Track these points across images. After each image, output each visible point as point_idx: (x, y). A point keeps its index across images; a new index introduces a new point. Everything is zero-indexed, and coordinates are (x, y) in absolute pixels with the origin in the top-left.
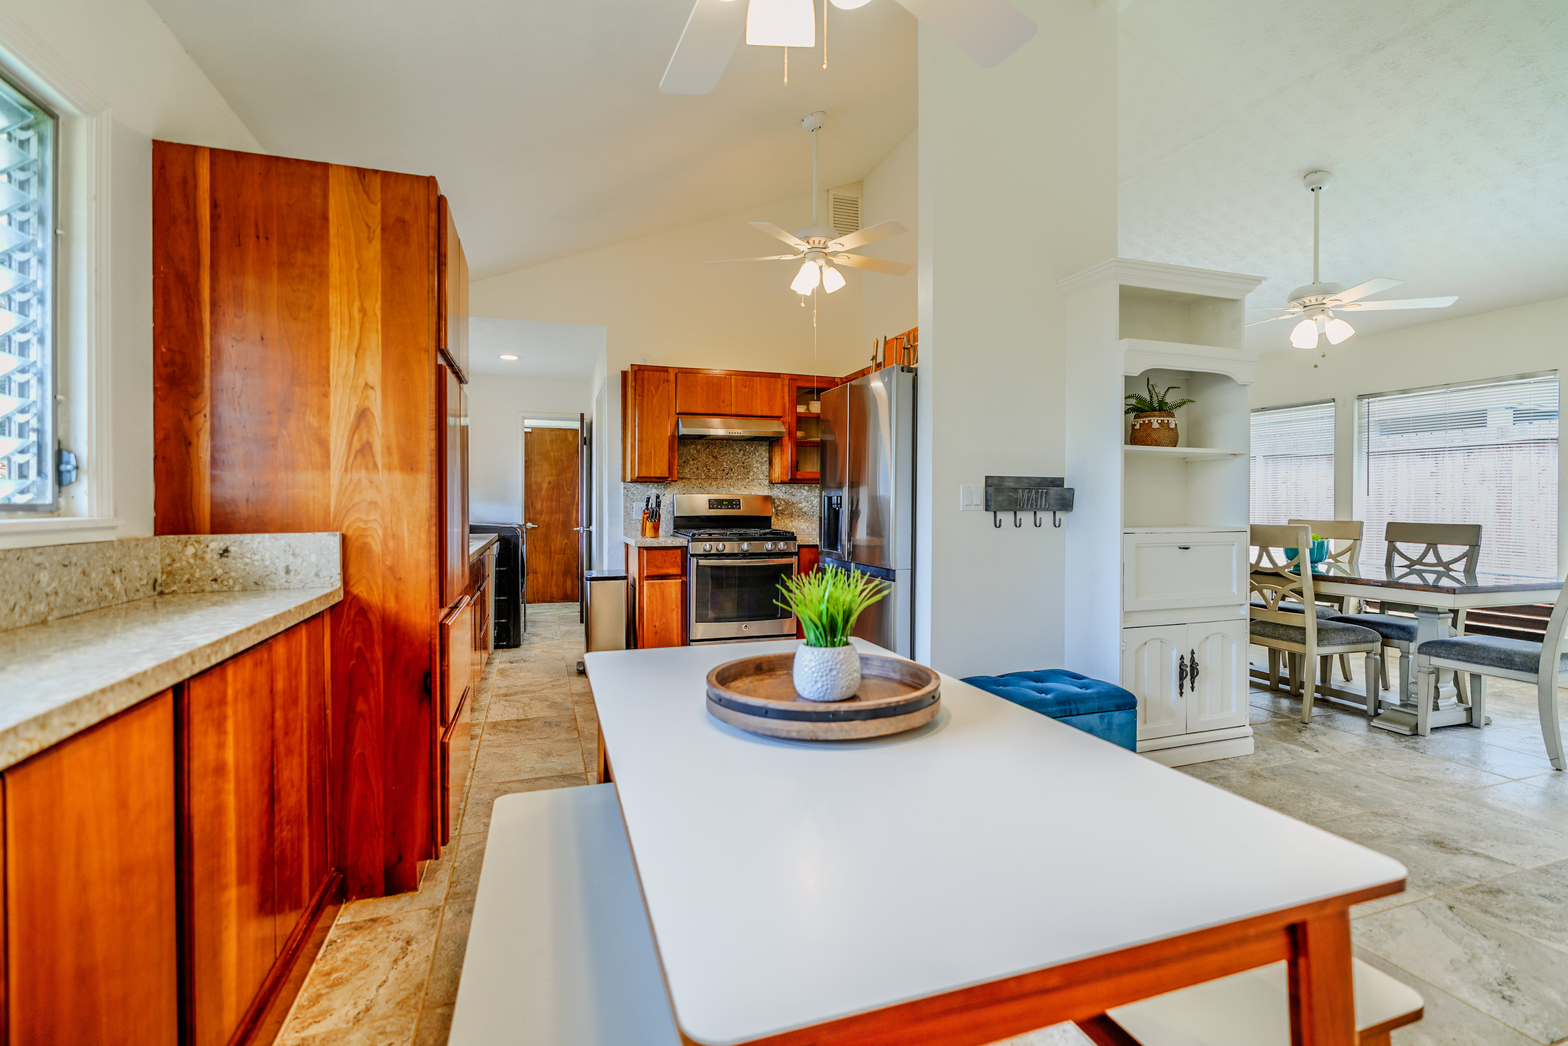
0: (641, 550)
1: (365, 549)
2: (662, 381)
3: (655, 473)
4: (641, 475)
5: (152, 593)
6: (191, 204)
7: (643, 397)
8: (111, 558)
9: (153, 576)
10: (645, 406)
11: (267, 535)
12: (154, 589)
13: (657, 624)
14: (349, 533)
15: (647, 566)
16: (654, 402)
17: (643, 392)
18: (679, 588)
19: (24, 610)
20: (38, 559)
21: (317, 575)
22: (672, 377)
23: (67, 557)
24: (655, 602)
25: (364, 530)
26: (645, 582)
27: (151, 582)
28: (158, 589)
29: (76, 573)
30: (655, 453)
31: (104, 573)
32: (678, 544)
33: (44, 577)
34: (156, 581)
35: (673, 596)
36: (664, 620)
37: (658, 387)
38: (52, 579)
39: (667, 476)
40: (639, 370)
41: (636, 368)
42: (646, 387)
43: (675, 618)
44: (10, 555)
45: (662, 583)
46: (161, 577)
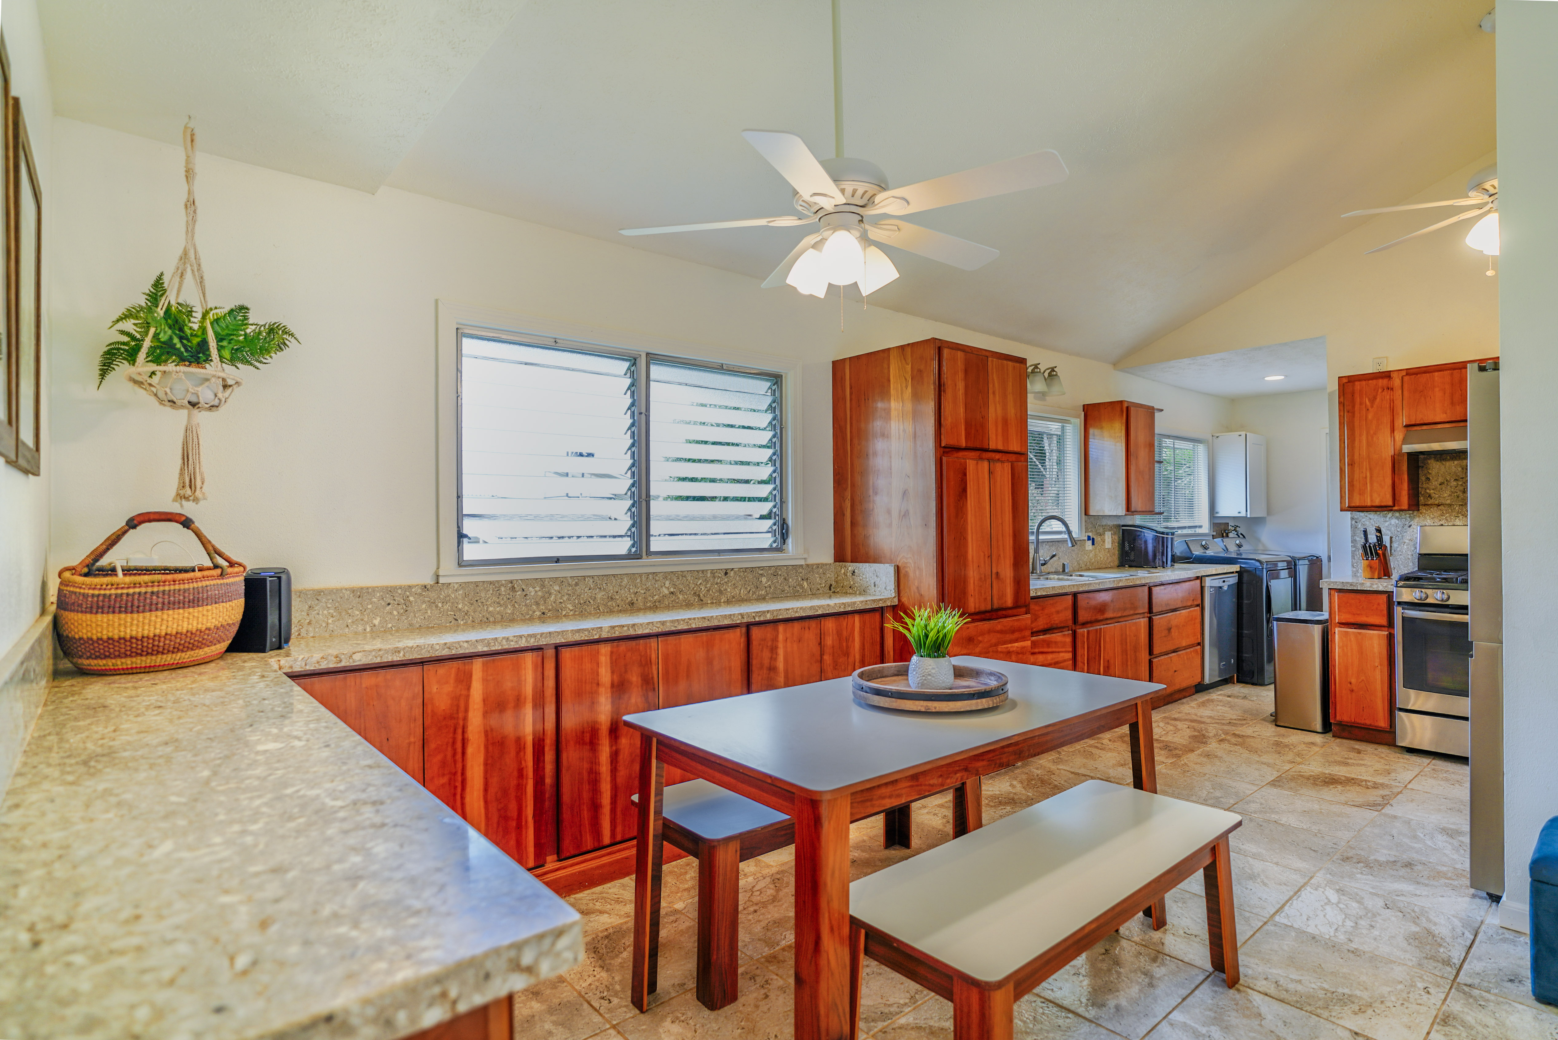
0: (1333, 592)
1: (907, 575)
2: (1380, 391)
3: (1372, 501)
4: (1353, 505)
5: (828, 591)
6: (844, 391)
7: (1354, 413)
8: (801, 573)
9: (829, 583)
10: (1357, 423)
11: (867, 564)
12: (830, 589)
13: (1353, 681)
14: (900, 565)
15: (1339, 611)
16: (1370, 417)
17: (1354, 407)
18: (1384, 643)
19: (754, 593)
20: (761, 572)
21: (885, 588)
22: (1397, 382)
23: (776, 571)
24: (1349, 654)
25: (906, 563)
26: (1337, 630)
27: (828, 586)
28: (833, 590)
29: (781, 579)
30: (1371, 477)
31: (797, 580)
32: (1381, 588)
33: (764, 580)
34: (831, 585)
35: (1376, 650)
36: (1363, 678)
37: (1375, 398)
38: (768, 581)
39: (1390, 503)
40: (1349, 382)
41: (1345, 380)
42: (1358, 400)
43: (1379, 677)
44: (748, 570)
45: (1360, 633)
46: (834, 584)
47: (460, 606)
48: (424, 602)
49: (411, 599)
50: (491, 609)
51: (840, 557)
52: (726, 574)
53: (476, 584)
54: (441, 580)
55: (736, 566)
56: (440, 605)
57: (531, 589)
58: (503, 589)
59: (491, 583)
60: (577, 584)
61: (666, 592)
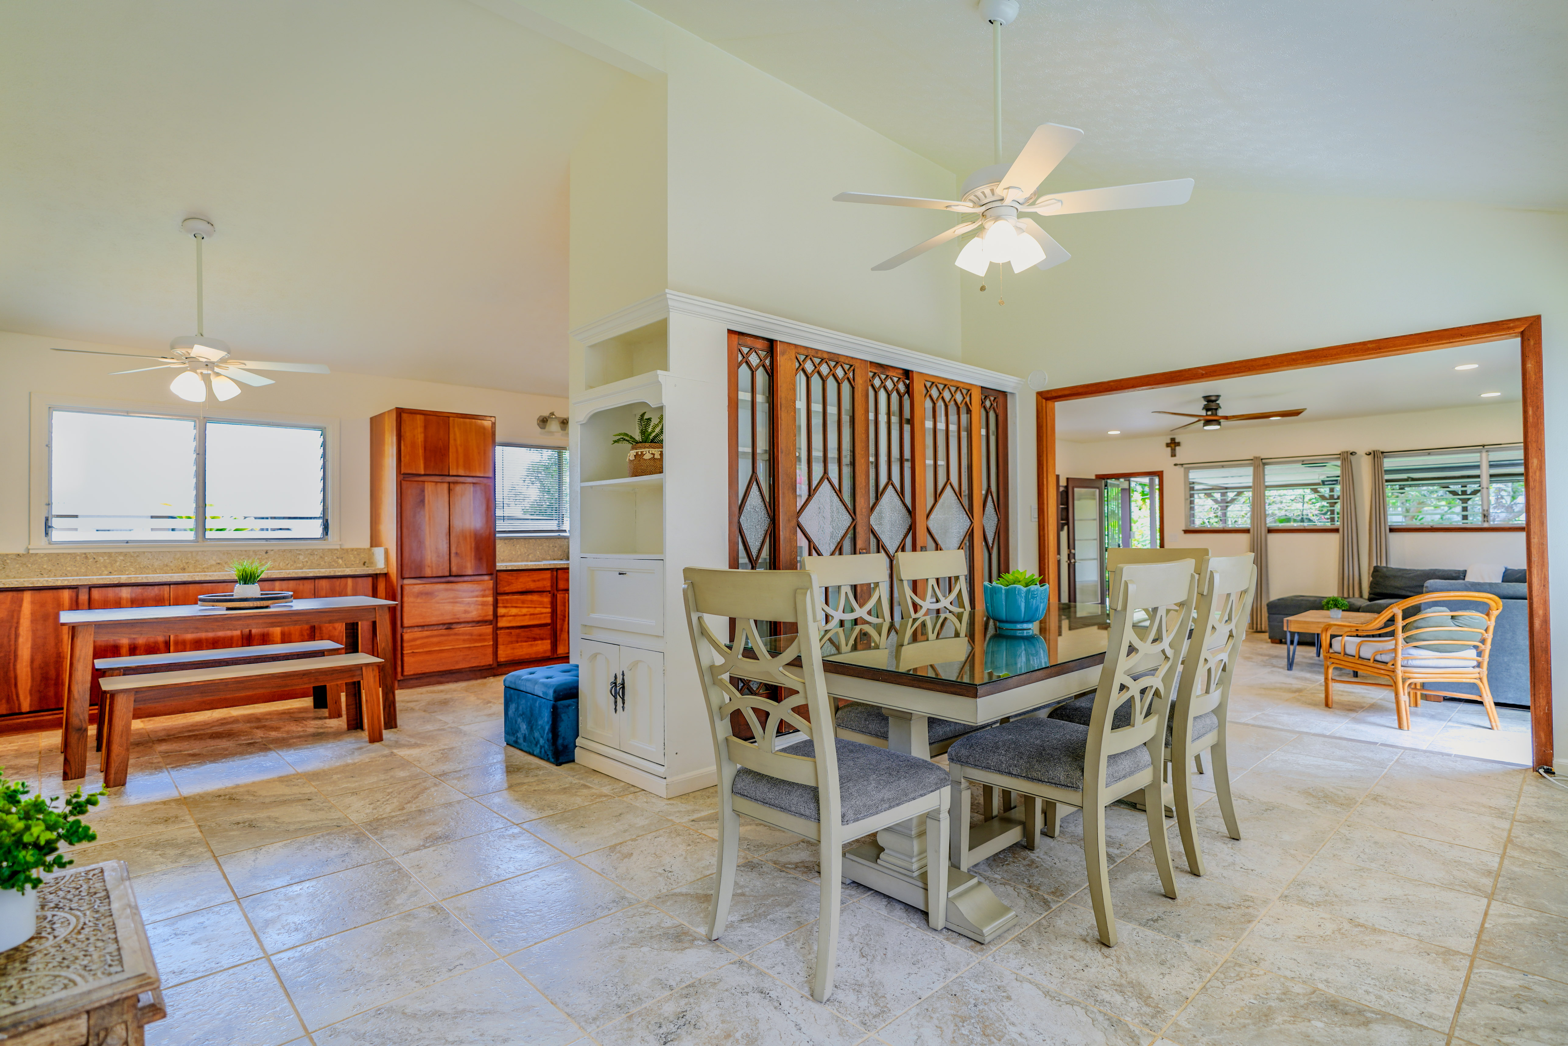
8: (336, 554)
9: (363, 561)
12: (364, 565)
19: (292, 565)
29: (317, 557)
31: (332, 558)
34: (365, 562)
38: (305, 558)
46: (367, 561)
47: (45, 567)
48: (18, 563)
49: (8, 561)
50: (69, 569)
51: (372, 546)
52: (267, 553)
53: (58, 554)
54: (31, 552)
55: (276, 548)
56: (30, 565)
57: (101, 558)
58: (78, 558)
59: (69, 554)
60: (138, 556)
61: (214, 563)
